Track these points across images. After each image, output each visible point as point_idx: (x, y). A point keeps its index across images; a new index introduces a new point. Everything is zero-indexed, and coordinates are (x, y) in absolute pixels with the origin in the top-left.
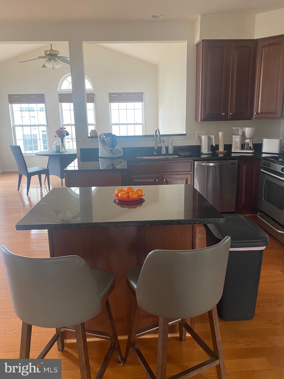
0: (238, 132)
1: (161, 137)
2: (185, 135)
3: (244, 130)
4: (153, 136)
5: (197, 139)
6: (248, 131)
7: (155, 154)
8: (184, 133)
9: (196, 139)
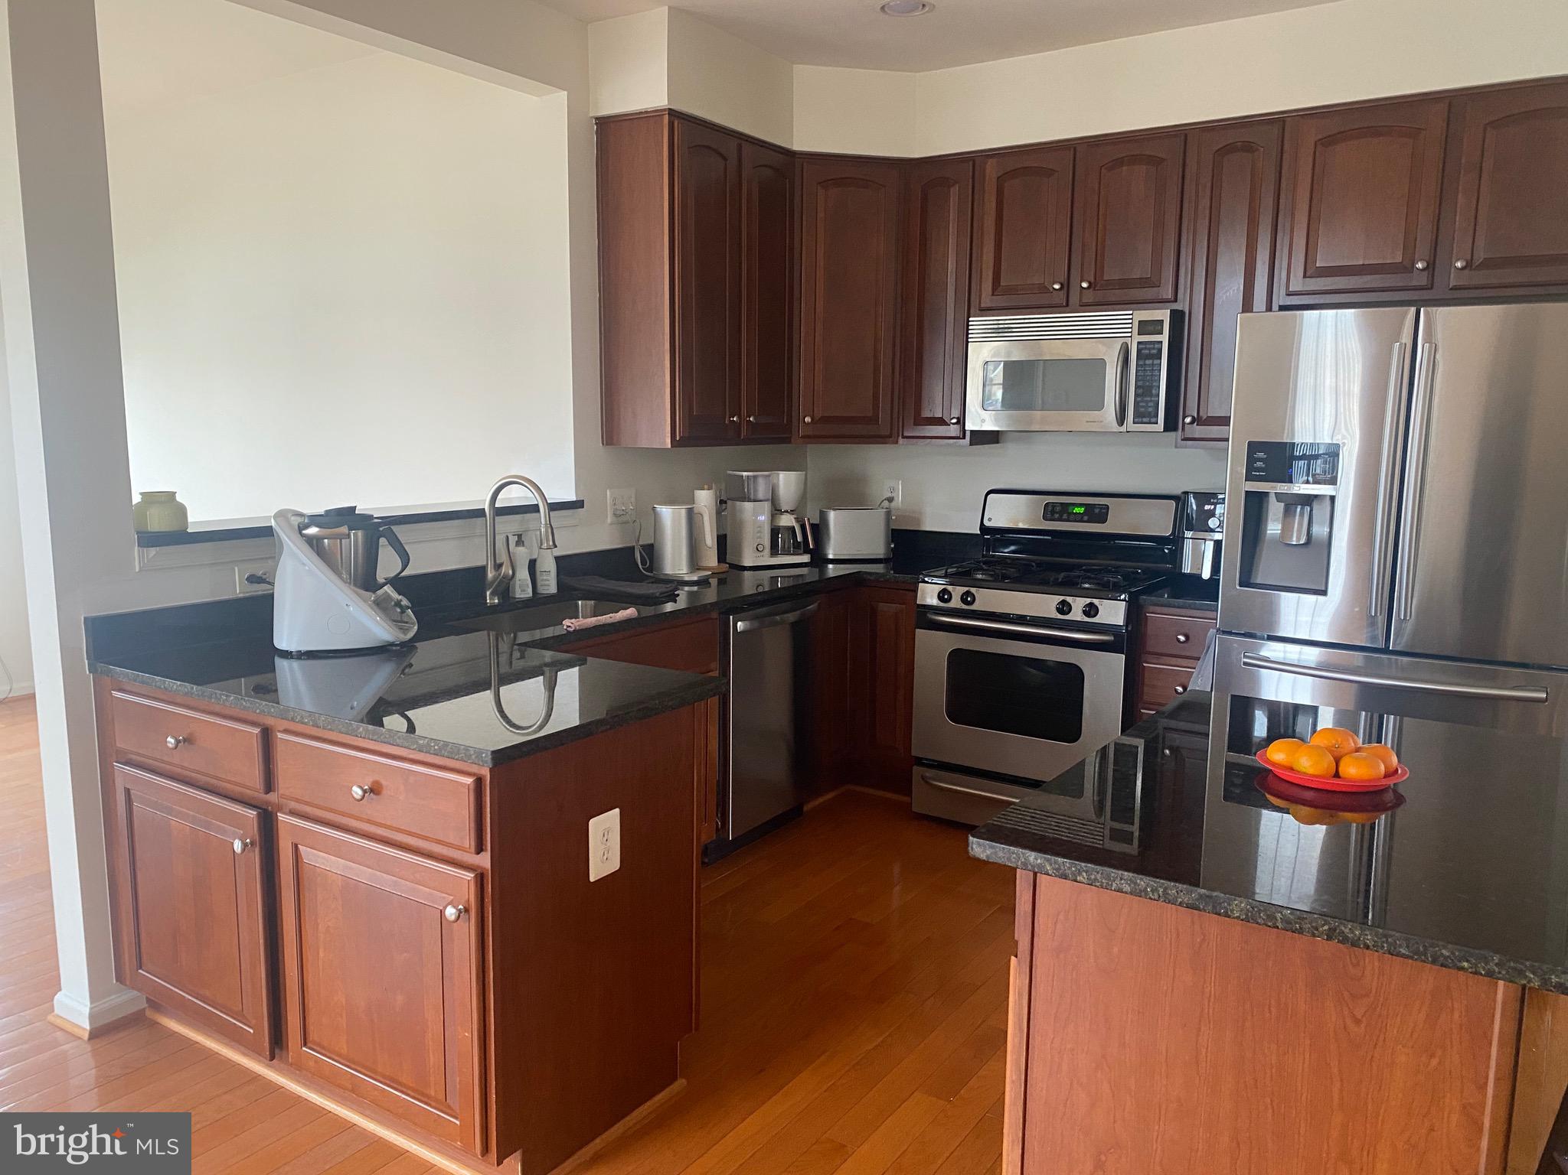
0: (756, 491)
1: (496, 518)
2: (577, 505)
3: (775, 481)
4: (480, 513)
5: (611, 524)
6: (787, 483)
7: (493, 606)
8: (571, 496)
9: (609, 520)
